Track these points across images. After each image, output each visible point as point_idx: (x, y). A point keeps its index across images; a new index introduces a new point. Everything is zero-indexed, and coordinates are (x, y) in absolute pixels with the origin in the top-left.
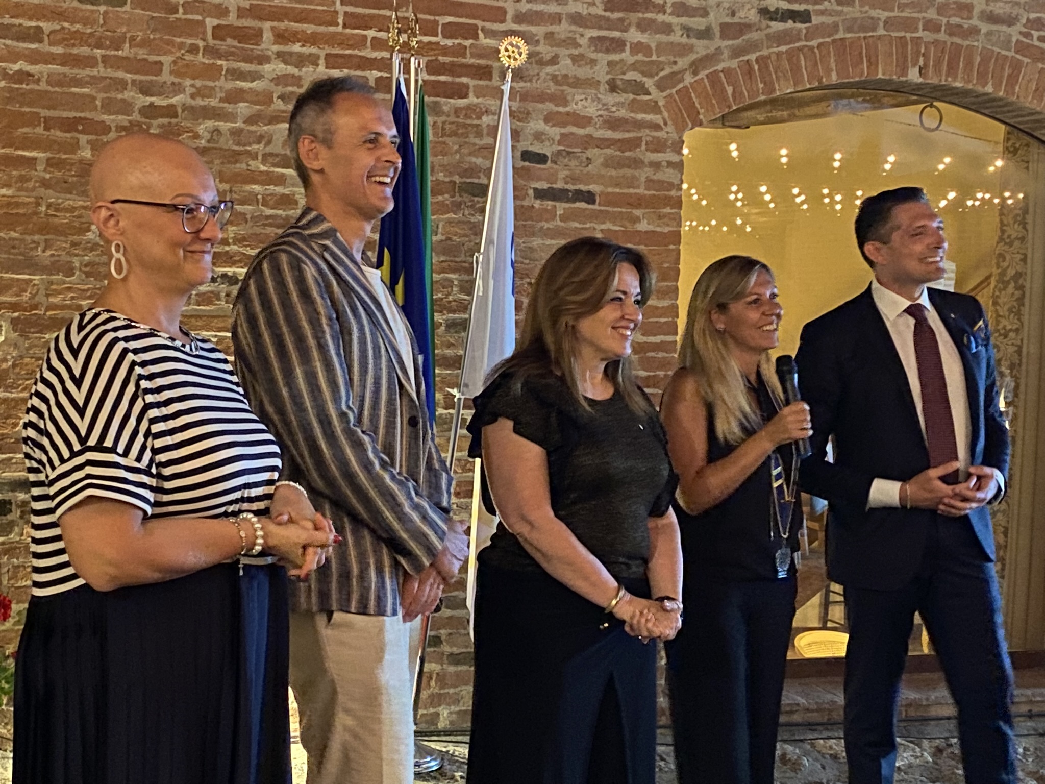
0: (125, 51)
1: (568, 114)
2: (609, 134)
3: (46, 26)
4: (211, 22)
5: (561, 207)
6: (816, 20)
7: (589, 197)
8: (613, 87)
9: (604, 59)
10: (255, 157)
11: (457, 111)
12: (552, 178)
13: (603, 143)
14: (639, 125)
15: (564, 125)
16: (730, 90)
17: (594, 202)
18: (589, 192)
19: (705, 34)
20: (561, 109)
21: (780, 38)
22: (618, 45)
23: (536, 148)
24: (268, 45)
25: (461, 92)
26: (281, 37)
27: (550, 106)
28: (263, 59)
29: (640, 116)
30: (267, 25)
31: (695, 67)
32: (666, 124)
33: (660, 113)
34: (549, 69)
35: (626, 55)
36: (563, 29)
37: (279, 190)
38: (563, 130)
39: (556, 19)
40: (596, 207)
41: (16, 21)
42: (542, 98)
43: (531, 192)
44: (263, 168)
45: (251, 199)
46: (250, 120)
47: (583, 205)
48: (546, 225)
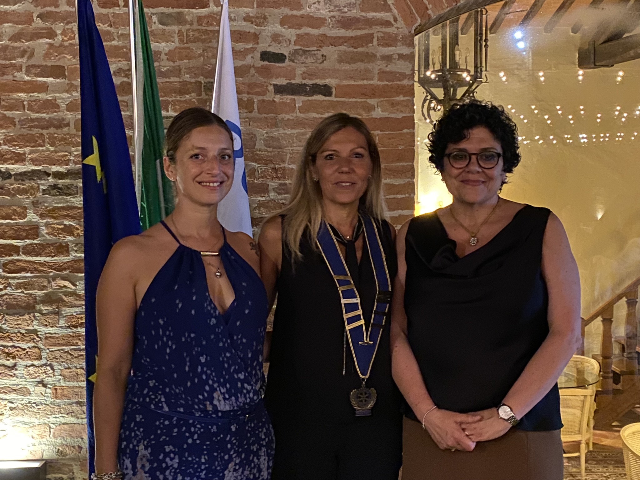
1: (302, 16)
2: (342, 32)
5: (300, 100)
7: (326, 90)
10: (20, 69)
11: (200, 19)
12: (291, 74)
13: (335, 41)
14: (370, 23)
15: (300, 27)
17: (330, 94)
18: (325, 86)
20: (295, 12)
23: (274, 49)
25: (202, 2)
27: (285, 11)
29: (371, 15)
32: (396, 20)
33: (390, 10)
37: (43, 96)
38: (299, 32)
40: (333, 98)
42: (277, 3)
43: (271, 88)
44: (27, 78)
45: (18, 105)
46: (16, 37)
47: (320, 97)
48: (287, 117)
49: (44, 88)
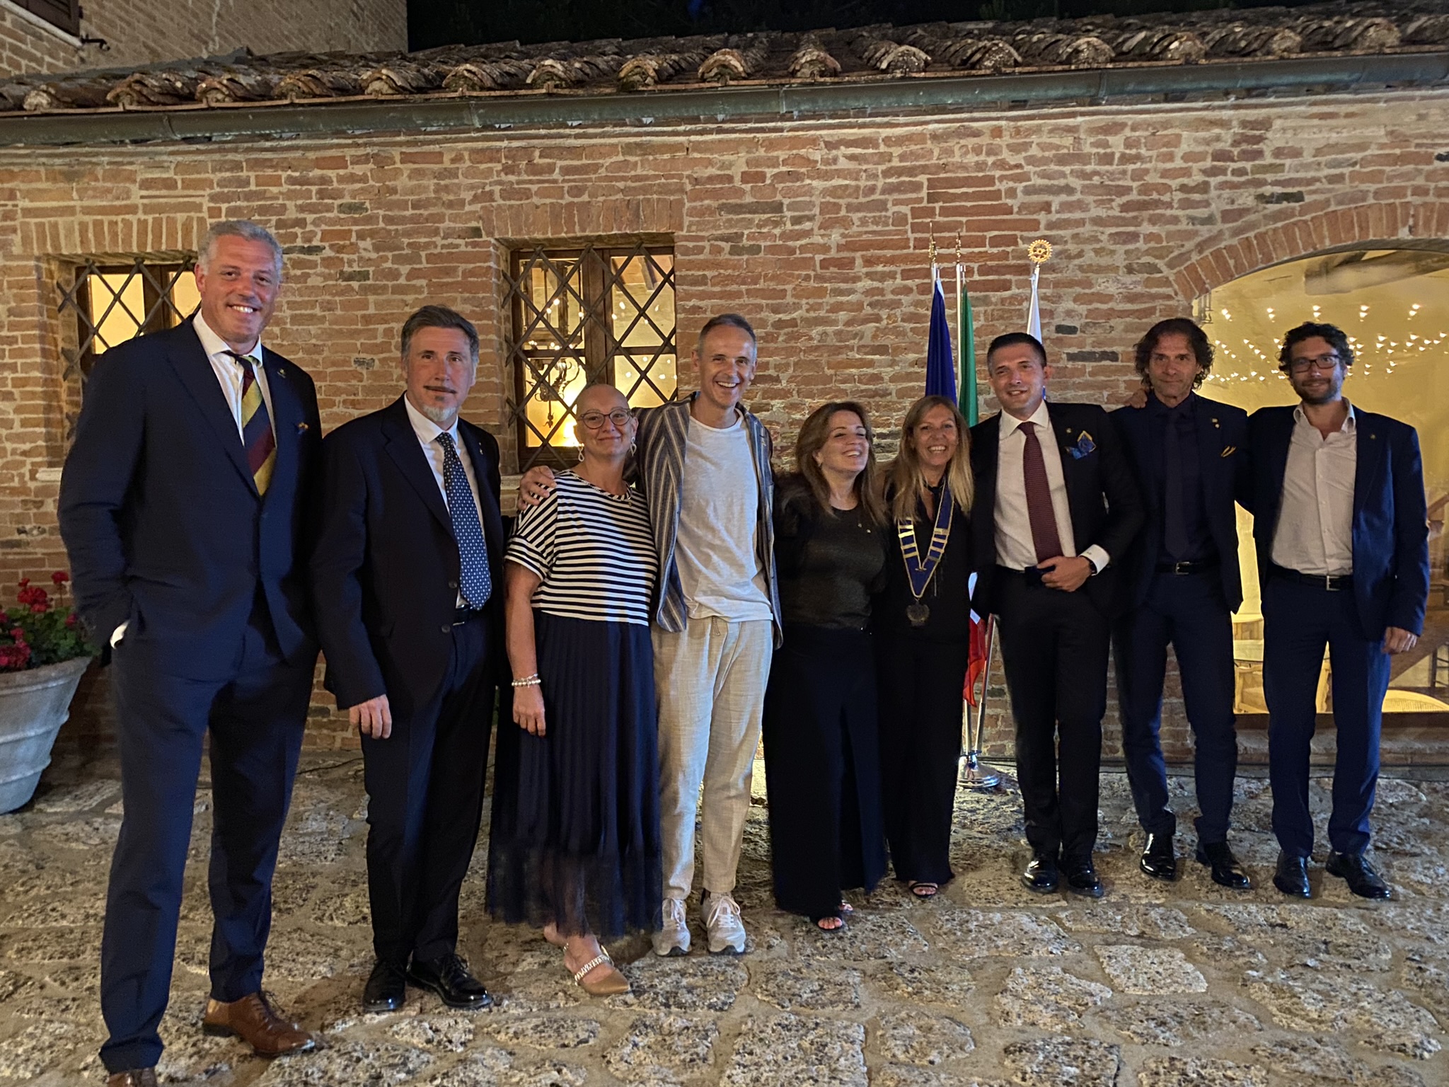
0: (761, 285)
1: (1093, 294)
2: (1129, 306)
3: (709, 274)
4: (819, 257)
5: (1089, 366)
6: (1308, 199)
7: (1113, 356)
8: (1130, 270)
9: (1121, 249)
10: (852, 349)
11: (1003, 301)
12: (1081, 344)
13: (1122, 314)
14: (1154, 297)
15: (1090, 302)
16: (1231, 262)
17: (1117, 360)
18: (1113, 353)
19: (1209, 220)
20: (1087, 291)
21: (1276, 217)
22: (1134, 237)
23: (1068, 323)
24: (860, 268)
25: (1006, 286)
26: (868, 262)
27: (1078, 290)
28: (856, 279)
29: (1154, 290)
30: (858, 254)
31: (1200, 247)
32: (1176, 294)
33: (1171, 286)
34: (1077, 262)
35: (1141, 245)
36: (1086, 230)
37: (870, 371)
38: (1090, 307)
39: (1081, 223)
40: (1119, 363)
41: (690, 273)
42: (1071, 284)
43: (1064, 356)
44: (858, 356)
45: (849, 379)
46: (848, 324)
47: (1107, 363)
48: (1077, 380)
49: (871, 364)
